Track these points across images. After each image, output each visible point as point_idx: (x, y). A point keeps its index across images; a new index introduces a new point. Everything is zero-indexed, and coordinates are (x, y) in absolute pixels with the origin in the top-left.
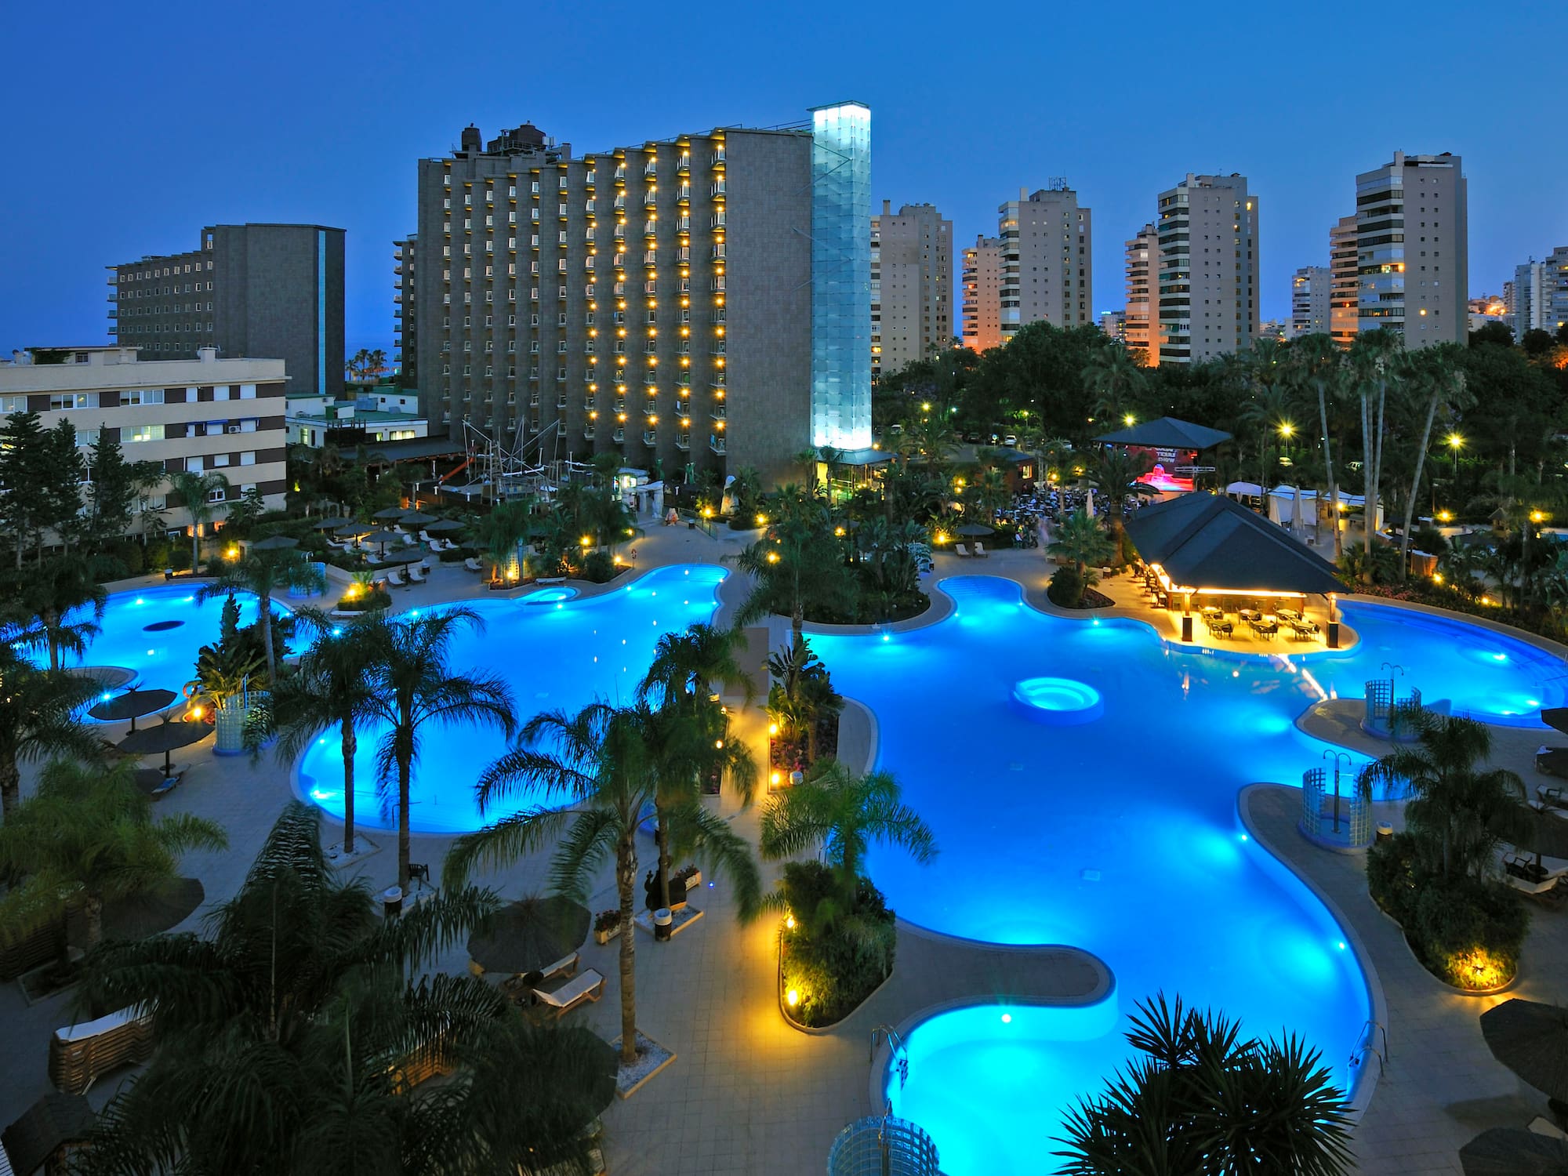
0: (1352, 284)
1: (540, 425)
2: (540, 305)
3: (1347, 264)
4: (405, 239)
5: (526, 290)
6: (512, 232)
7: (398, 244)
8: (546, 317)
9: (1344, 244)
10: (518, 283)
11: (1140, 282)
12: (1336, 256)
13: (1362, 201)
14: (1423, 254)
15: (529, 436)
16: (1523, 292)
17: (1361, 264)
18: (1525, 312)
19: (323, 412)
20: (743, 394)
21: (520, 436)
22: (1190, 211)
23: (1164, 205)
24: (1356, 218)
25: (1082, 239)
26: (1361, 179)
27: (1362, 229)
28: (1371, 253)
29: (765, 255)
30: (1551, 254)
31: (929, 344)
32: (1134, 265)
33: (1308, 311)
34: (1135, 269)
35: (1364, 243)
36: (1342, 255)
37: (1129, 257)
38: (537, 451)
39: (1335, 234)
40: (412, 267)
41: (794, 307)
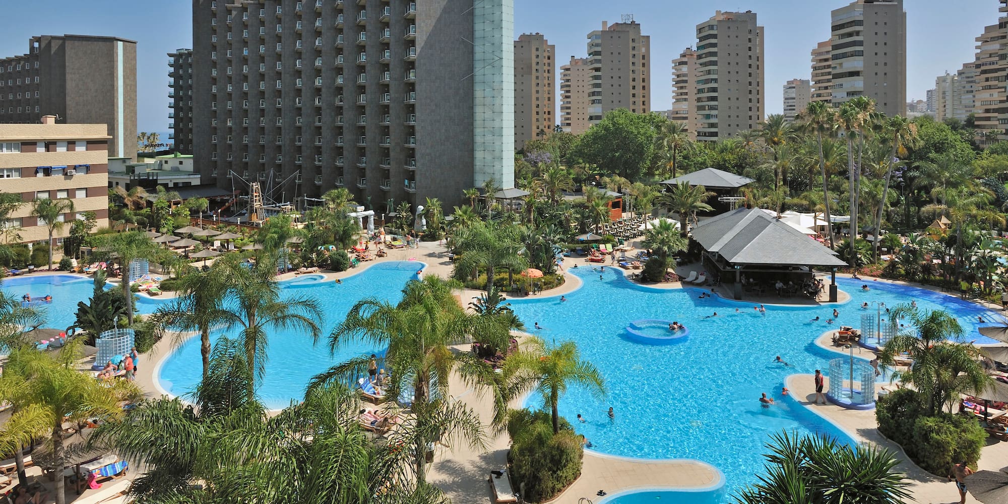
0: (826, 88)
1: (283, 176)
2: (283, 92)
3: (823, 74)
4: (175, 52)
5: (272, 82)
6: (262, 41)
7: (170, 55)
8: (286, 100)
9: (821, 61)
10: (266, 77)
11: (682, 88)
12: (815, 68)
13: (834, 28)
14: (876, 64)
15: (276, 184)
16: (941, 96)
17: (834, 72)
18: (942, 109)
19: (124, 169)
20: (428, 151)
21: (270, 183)
22: (718, 37)
23: (700, 32)
24: (831, 40)
25: (644, 57)
26: (834, 13)
27: (835, 47)
28: (841, 64)
29: (442, 55)
30: (961, 68)
31: (539, 130)
32: (678, 76)
33: (794, 110)
34: (679, 79)
35: (835, 57)
36: (820, 68)
37: (674, 71)
38: (281, 194)
39: (814, 53)
40: (181, 72)
41: (461, 91)
